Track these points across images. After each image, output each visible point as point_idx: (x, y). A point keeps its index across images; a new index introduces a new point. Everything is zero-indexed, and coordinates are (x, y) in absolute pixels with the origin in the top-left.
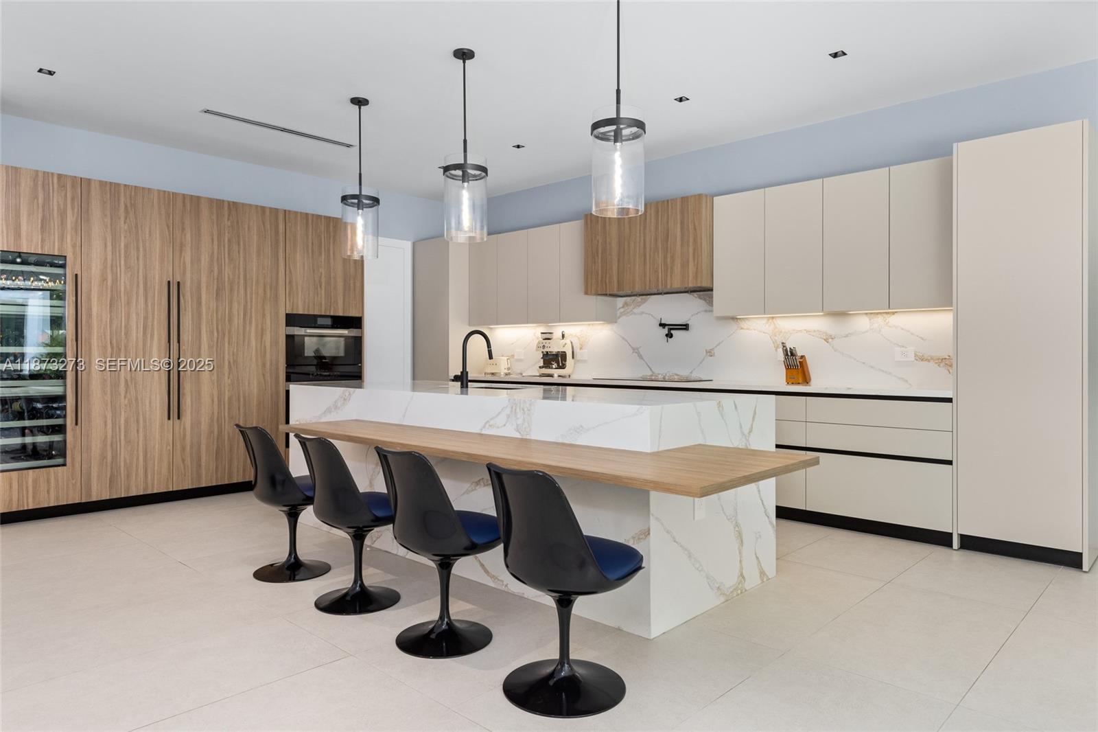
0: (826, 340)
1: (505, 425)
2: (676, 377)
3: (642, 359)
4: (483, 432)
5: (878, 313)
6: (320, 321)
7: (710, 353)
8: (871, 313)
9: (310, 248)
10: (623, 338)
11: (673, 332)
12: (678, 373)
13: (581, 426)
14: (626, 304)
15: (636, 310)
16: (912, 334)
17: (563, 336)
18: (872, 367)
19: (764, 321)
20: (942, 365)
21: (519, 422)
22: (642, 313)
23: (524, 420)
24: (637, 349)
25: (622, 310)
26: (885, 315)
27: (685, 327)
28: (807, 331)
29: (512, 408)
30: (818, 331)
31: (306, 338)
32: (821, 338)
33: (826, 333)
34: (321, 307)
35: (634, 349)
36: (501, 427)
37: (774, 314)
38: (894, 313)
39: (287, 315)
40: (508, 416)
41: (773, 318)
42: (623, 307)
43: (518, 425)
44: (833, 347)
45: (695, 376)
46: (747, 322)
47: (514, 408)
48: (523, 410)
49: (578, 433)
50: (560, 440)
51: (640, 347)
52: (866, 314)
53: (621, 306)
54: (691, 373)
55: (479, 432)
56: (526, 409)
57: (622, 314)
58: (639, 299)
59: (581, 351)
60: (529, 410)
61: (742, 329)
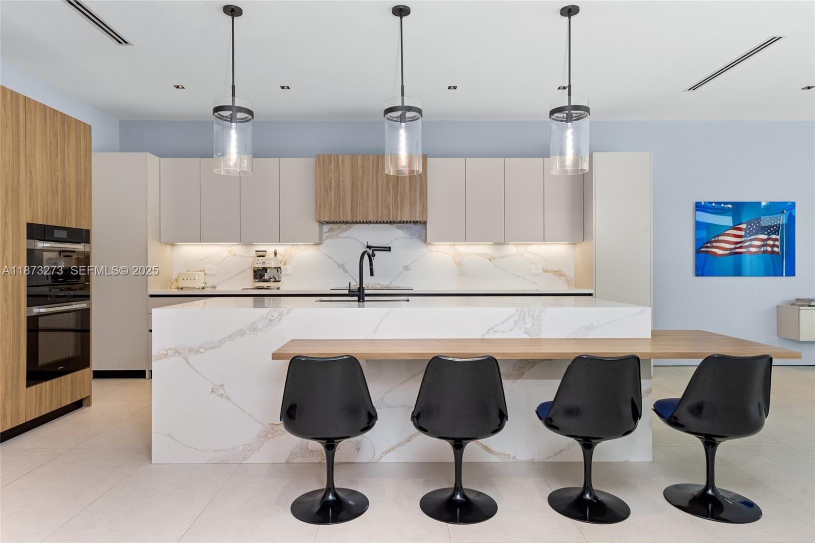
0: (490, 260)
1: (512, 330)
2: (378, 286)
3: (348, 273)
4: (487, 337)
5: (521, 244)
6: (58, 234)
7: (407, 268)
8: (517, 244)
9: (48, 147)
10: (329, 256)
11: (375, 252)
12: (380, 283)
13: (592, 325)
14: (331, 230)
15: (341, 235)
16: (541, 257)
17: (276, 254)
18: (518, 277)
19: (448, 247)
20: (556, 274)
21: (528, 326)
22: (347, 237)
23: (533, 324)
24: (343, 265)
25: (328, 234)
26: (526, 246)
27: (388, 249)
28: (478, 254)
29: (520, 316)
30: (485, 254)
31: (45, 253)
32: (487, 258)
33: (490, 255)
34: (58, 217)
35: (339, 265)
36: (509, 331)
37: (454, 242)
38: (530, 244)
39: (28, 224)
40: (516, 323)
41: (454, 245)
42: (329, 232)
43: (526, 329)
44: (494, 264)
45: (394, 285)
46: (435, 246)
47: (522, 315)
48: (532, 316)
49: (589, 330)
50: (572, 337)
51: (345, 263)
52: (515, 244)
53: (327, 231)
54: (391, 282)
55: (481, 337)
56: (535, 316)
57: (327, 237)
58: (344, 226)
59: (285, 266)
60: (538, 316)
61: (432, 251)
